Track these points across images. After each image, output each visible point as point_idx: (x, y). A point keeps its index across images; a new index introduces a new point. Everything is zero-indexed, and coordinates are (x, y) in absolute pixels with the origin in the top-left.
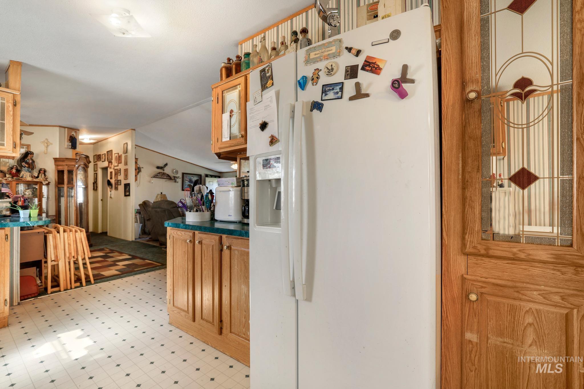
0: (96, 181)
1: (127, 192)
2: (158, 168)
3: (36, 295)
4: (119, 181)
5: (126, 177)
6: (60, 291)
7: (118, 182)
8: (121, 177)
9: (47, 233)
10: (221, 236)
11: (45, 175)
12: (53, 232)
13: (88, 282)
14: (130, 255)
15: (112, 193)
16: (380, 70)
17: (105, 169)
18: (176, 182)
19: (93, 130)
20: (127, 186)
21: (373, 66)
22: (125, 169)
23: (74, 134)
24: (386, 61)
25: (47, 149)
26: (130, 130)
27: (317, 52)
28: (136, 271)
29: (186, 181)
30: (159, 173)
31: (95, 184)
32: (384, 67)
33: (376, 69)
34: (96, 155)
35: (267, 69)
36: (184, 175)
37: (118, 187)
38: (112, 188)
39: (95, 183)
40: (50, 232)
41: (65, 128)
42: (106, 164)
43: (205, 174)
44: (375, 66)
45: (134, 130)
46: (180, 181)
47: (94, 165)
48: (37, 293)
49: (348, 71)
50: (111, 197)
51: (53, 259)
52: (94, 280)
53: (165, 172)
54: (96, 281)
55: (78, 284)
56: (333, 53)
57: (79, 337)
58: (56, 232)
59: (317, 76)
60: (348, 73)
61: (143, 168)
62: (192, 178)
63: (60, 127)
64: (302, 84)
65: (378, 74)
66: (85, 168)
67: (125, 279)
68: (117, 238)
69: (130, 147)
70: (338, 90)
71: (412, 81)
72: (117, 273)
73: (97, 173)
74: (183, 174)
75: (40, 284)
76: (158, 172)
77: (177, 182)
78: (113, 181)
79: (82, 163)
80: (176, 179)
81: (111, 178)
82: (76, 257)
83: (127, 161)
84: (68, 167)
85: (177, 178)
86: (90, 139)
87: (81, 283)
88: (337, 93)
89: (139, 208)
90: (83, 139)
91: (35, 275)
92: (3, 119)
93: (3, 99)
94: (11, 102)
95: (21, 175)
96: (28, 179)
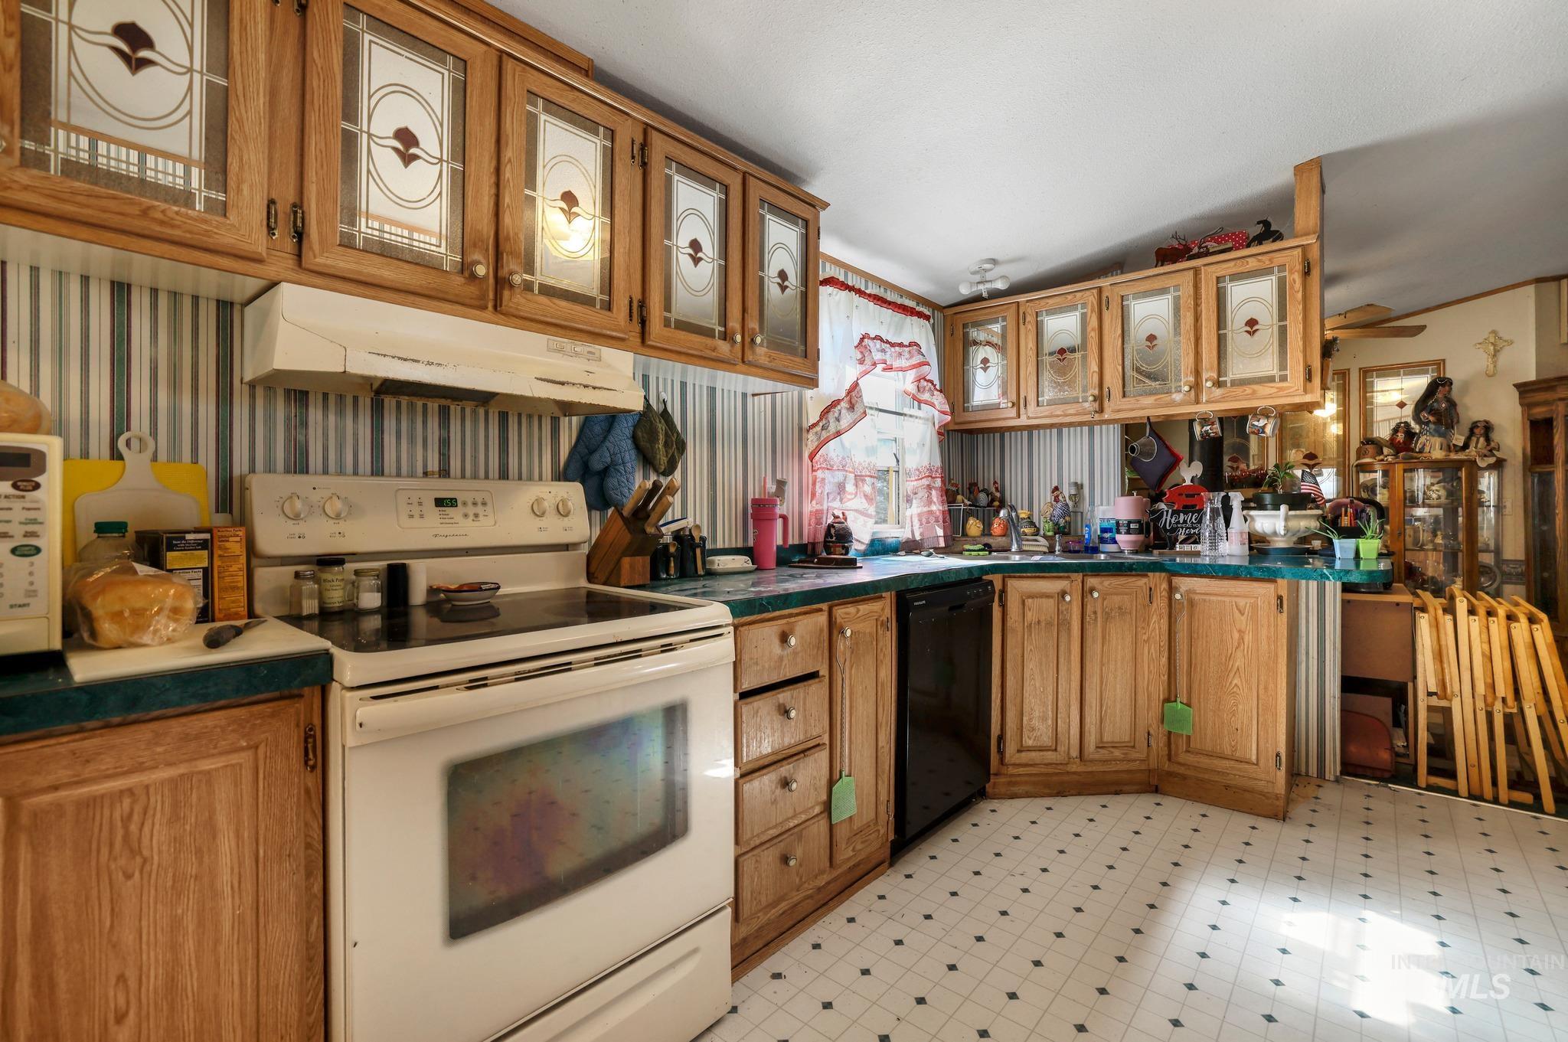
3: (1387, 775)
6: (1454, 792)
9: (1416, 609)
11: (1488, 440)
12: (1431, 609)
25: (1495, 362)
40: (1423, 608)
41: (1558, 279)
48: (1390, 771)
51: (1433, 689)
55: (1524, 796)
58: (1442, 611)
63: (1539, 281)
75: (1402, 750)
87: (1537, 797)
91: (1388, 720)
92: (1282, 316)
93: (1282, 268)
94: (1299, 267)
95: (1419, 446)
96: (1438, 454)
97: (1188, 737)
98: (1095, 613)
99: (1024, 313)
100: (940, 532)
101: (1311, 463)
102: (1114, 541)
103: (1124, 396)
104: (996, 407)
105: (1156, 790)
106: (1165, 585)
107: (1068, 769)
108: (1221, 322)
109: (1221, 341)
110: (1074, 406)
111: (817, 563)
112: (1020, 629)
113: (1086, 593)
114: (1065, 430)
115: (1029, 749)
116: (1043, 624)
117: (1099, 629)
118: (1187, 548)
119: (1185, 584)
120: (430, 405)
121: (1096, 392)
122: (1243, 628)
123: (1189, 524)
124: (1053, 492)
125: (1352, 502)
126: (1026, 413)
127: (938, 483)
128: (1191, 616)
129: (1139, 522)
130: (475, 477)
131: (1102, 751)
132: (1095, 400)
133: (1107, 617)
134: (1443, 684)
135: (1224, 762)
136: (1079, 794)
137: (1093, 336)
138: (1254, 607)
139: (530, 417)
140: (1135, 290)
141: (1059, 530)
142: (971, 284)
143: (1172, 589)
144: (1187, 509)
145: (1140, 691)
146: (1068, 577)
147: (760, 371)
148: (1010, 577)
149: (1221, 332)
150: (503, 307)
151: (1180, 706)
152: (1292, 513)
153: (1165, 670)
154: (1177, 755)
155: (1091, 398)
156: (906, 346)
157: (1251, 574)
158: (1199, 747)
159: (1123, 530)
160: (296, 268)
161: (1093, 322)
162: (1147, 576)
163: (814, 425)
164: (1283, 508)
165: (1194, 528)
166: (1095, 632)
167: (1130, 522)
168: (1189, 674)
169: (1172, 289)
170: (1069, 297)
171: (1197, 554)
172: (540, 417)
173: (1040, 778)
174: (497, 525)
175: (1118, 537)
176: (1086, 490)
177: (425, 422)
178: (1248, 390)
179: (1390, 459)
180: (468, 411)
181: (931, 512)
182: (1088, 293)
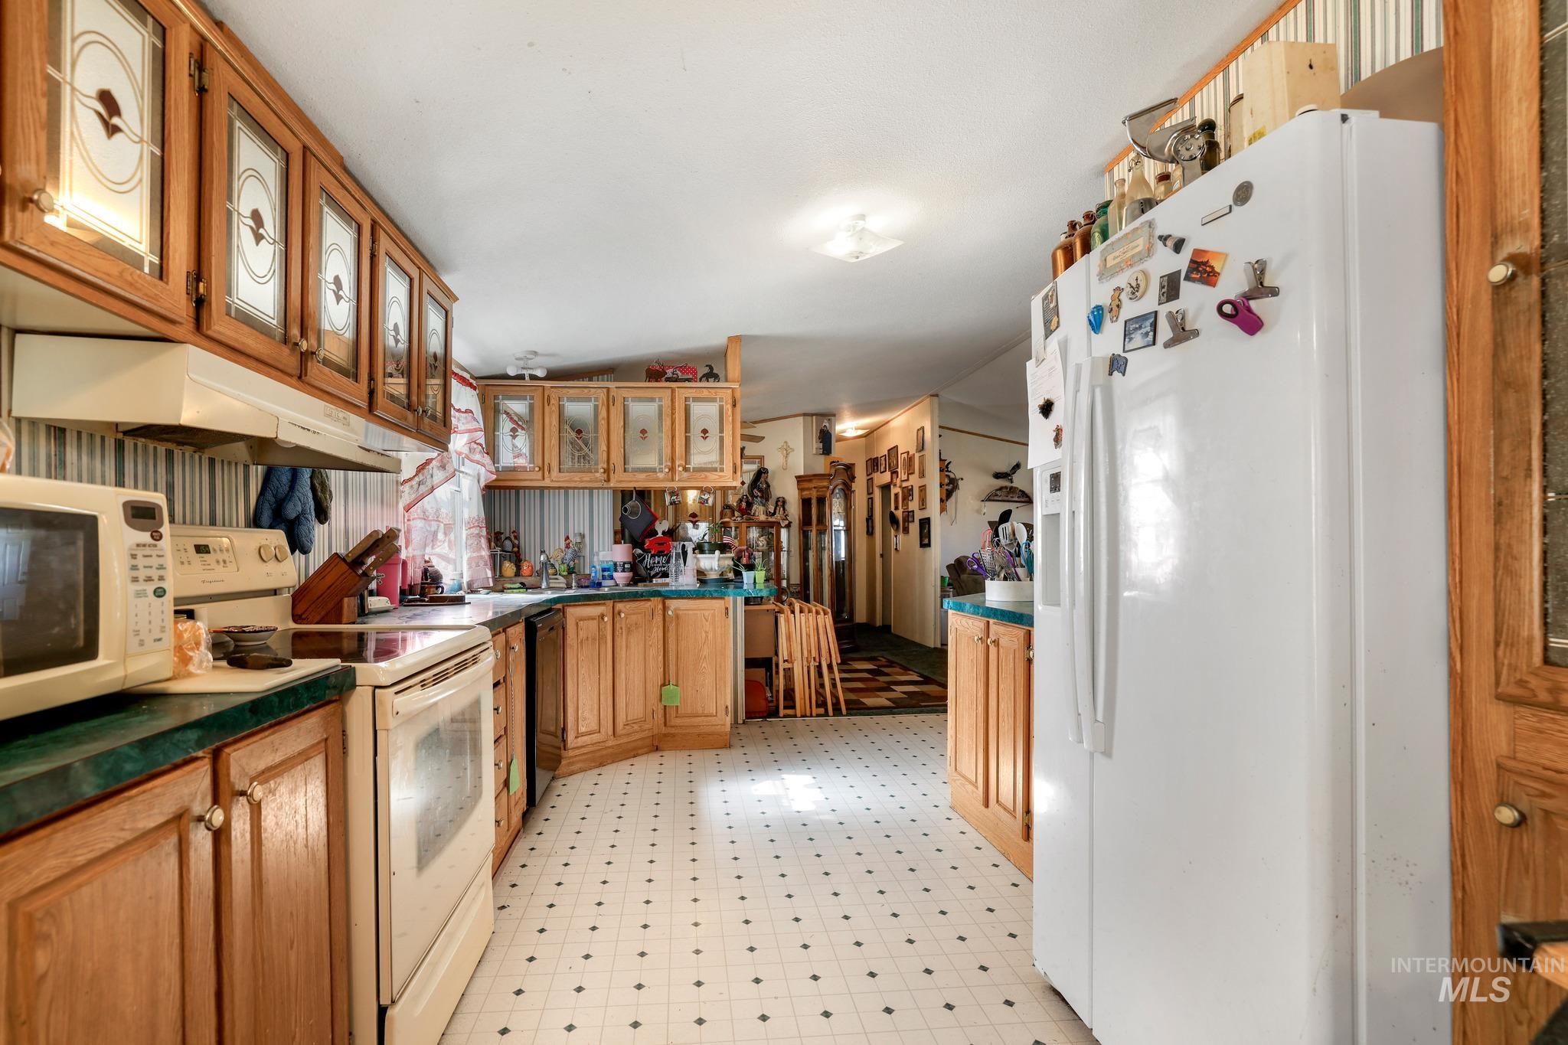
0: (872, 515)
1: (926, 538)
2: (997, 475)
3: (765, 714)
4: (911, 514)
5: (923, 505)
6: (795, 716)
7: (909, 516)
8: (914, 505)
9: (778, 612)
10: (1030, 631)
11: (784, 509)
12: (786, 612)
13: (837, 711)
14: (921, 675)
15: (899, 540)
16: (1216, 276)
17: (886, 488)
19: (862, 410)
20: (925, 523)
21: (1203, 269)
22: (920, 487)
23: (827, 425)
24: (1226, 255)
25: (786, 461)
26: (928, 397)
27: (1117, 254)
28: (922, 707)
30: (1001, 489)
31: (870, 521)
32: (1222, 268)
33: (1208, 275)
34: (871, 459)
35: (1050, 294)
37: (908, 527)
38: (897, 529)
39: (870, 519)
40: (781, 611)
41: (812, 415)
42: (886, 477)
44: (1208, 269)
45: (937, 395)
47: (868, 480)
48: (766, 711)
49: (1163, 287)
50: (896, 549)
51: (786, 658)
52: (847, 709)
54: (849, 712)
55: (821, 711)
56: (1139, 253)
57: (806, 786)
58: (789, 612)
59: (1117, 302)
60: (1163, 290)
61: (962, 479)
63: (805, 415)
64: (1096, 320)
65: (1213, 284)
66: (847, 492)
67: (899, 718)
68: (907, 639)
69: (928, 435)
70: (1148, 329)
71: (1274, 292)
72: (888, 703)
73: (872, 498)
75: (770, 699)
76: (998, 487)
78: (899, 514)
79: (840, 481)
81: (897, 508)
82: (818, 660)
83: (923, 467)
84: (817, 491)
86: (857, 429)
87: (826, 710)
88: (1147, 334)
89: (947, 574)
90: (844, 431)
91: (763, 682)
92: (721, 431)
93: (721, 399)
94: (730, 401)
95: (753, 511)
96: (763, 518)
97: (677, 707)
98: (621, 628)
99: (548, 396)
100: (489, 574)
101: (694, 520)
102: (611, 578)
103: (625, 471)
104: (524, 469)
105: (657, 749)
106: (660, 606)
107: (607, 745)
108: (687, 429)
109: (687, 439)
110: (590, 474)
111: (428, 602)
112: (575, 645)
113: (615, 614)
114: (571, 492)
115: (583, 735)
116: (590, 639)
117: (624, 640)
118: (660, 581)
119: (673, 604)
120: (159, 447)
121: (605, 466)
122: (707, 630)
123: (661, 564)
124: (565, 540)
125: (747, 549)
126: (550, 477)
127: (484, 532)
128: (677, 625)
129: (630, 563)
130: (193, 523)
131: (627, 727)
132: (604, 472)
133: (629, 631)
134: (790, 654)
135: (699, 718)
136: (613, 762)
137: (603, 423)
138: (714, 616)
139: (229, 463)
140: (633, 395)
141: (571, 571)
142: (517, 367)
143: (665, 608)
144: (660, 554)
145: (648, 681)
146: (604, 604)
147: (423, 437)
148: (567, 606)
149: (687, 434)
150: (308, 377)
151: (672, 687)
152: (721, 555)
153: (661, 665)
154: (670, 721)
155: (602, 470)
156: (463, 412)
157: (712, 595)
158: (683, 712)
159: (619, 569)
160: (195, 331)
161: (603, 413)
162: (649, 600)
163: (410, 479)
164: (717, 552)
165: (664, 567)
166: (621, 642)
167: (624, 563)
168: (677, 665)
169: (657, 400)
170: (586, 391)
171: (667, 585)
172: (236, 464)
173: (589, 756)
174: (240, 571)
175: (615, 575)
176: (587, 539)
177: (155, 466)
178: (703, 475)
179: (739, 519)
180: (187, 455)
181: (482, 557)
182: (599, 390)
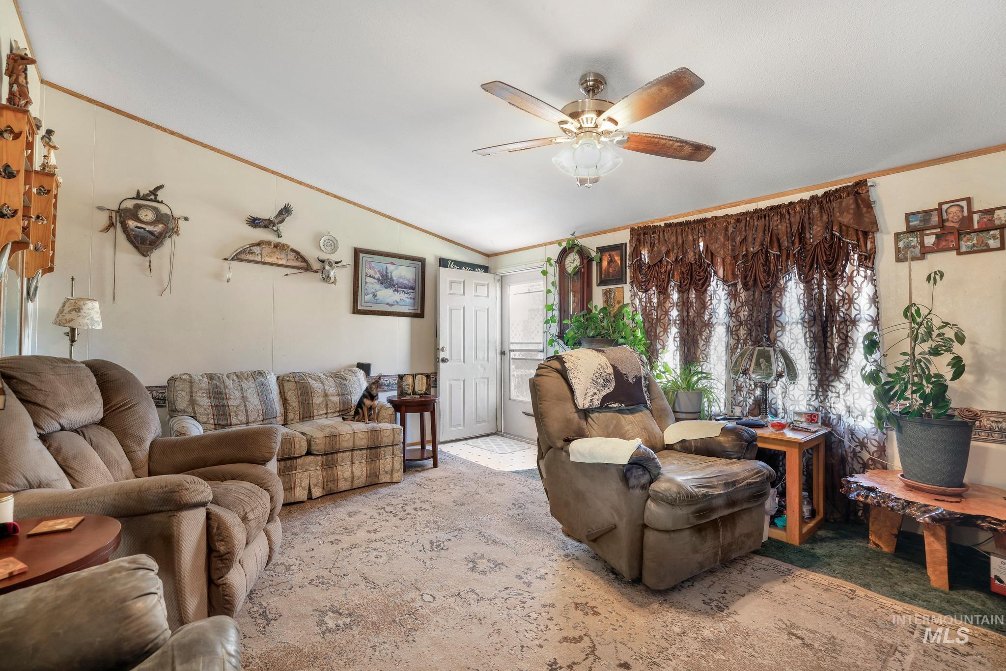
2: (254, 222)
18: (326, 279)
29: (369, 280)
30: (258, 244)
36: (361, 255)
43: (436, 257)
46: (343, 277)
53: (282, 240)
61: (186, 219)
62: (391, 268)
74: (357, 252)
76: (253, 241)
77: (332, 280)
80: (327, 267)
85: (330, 264)
